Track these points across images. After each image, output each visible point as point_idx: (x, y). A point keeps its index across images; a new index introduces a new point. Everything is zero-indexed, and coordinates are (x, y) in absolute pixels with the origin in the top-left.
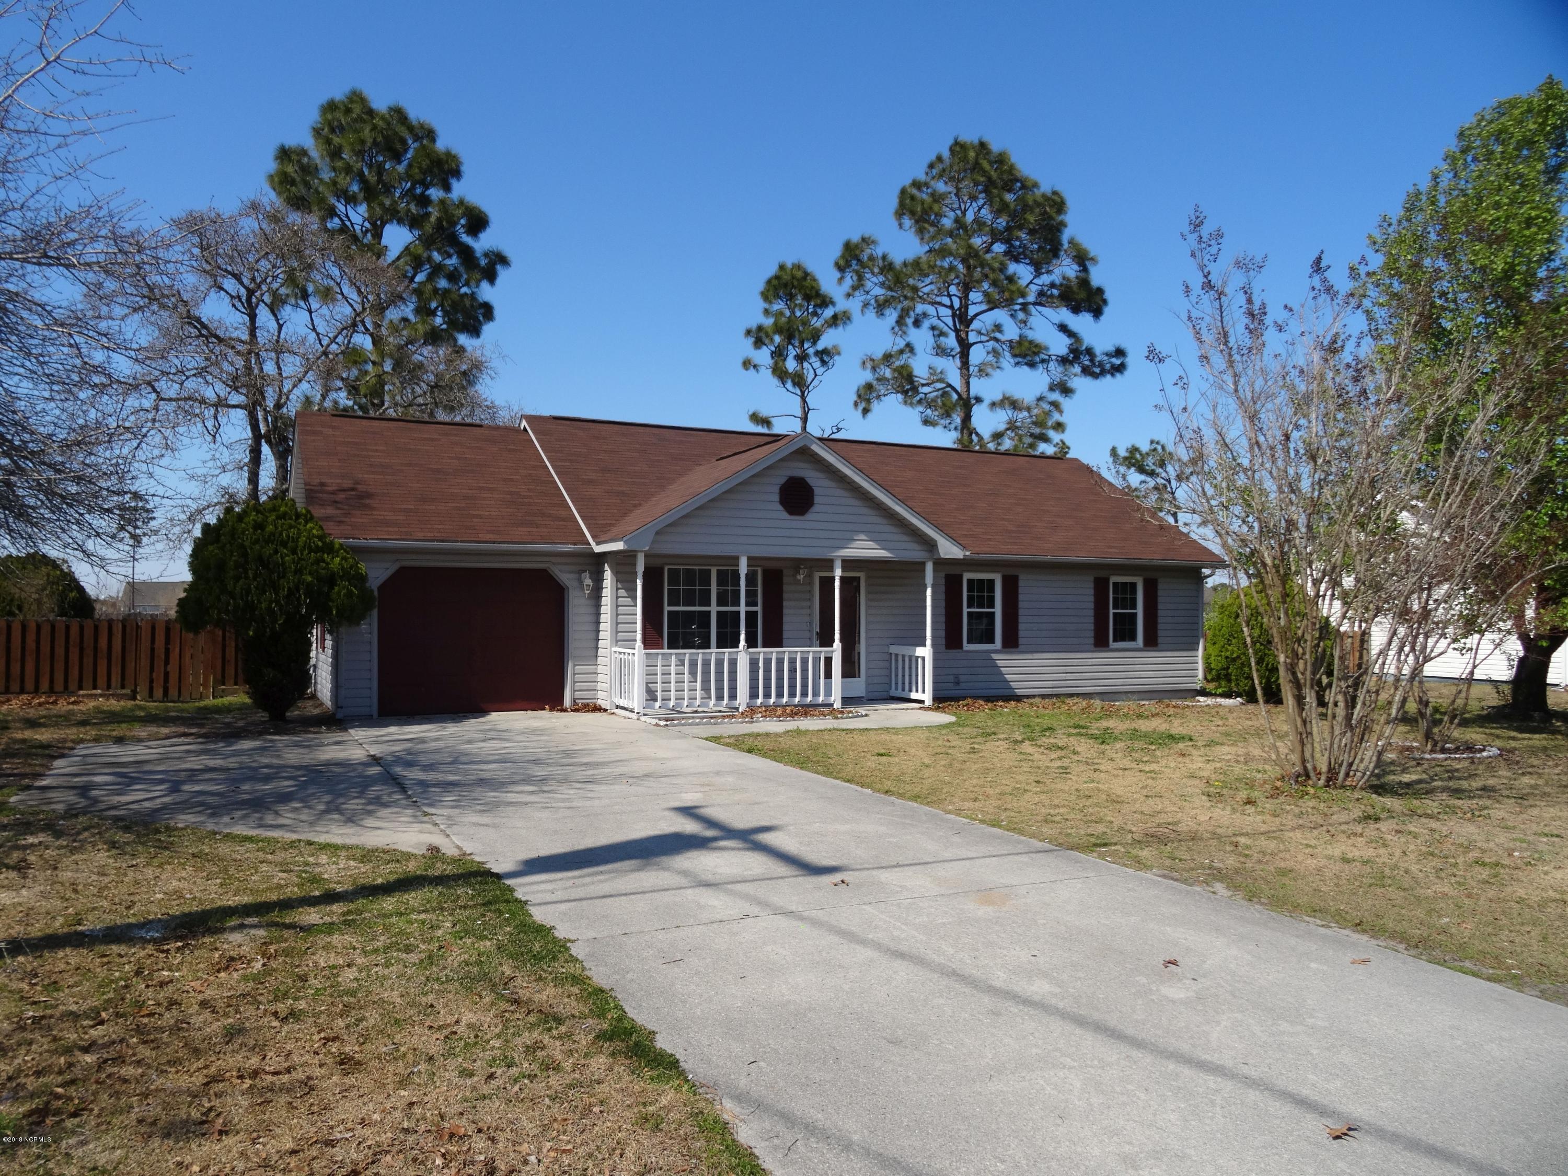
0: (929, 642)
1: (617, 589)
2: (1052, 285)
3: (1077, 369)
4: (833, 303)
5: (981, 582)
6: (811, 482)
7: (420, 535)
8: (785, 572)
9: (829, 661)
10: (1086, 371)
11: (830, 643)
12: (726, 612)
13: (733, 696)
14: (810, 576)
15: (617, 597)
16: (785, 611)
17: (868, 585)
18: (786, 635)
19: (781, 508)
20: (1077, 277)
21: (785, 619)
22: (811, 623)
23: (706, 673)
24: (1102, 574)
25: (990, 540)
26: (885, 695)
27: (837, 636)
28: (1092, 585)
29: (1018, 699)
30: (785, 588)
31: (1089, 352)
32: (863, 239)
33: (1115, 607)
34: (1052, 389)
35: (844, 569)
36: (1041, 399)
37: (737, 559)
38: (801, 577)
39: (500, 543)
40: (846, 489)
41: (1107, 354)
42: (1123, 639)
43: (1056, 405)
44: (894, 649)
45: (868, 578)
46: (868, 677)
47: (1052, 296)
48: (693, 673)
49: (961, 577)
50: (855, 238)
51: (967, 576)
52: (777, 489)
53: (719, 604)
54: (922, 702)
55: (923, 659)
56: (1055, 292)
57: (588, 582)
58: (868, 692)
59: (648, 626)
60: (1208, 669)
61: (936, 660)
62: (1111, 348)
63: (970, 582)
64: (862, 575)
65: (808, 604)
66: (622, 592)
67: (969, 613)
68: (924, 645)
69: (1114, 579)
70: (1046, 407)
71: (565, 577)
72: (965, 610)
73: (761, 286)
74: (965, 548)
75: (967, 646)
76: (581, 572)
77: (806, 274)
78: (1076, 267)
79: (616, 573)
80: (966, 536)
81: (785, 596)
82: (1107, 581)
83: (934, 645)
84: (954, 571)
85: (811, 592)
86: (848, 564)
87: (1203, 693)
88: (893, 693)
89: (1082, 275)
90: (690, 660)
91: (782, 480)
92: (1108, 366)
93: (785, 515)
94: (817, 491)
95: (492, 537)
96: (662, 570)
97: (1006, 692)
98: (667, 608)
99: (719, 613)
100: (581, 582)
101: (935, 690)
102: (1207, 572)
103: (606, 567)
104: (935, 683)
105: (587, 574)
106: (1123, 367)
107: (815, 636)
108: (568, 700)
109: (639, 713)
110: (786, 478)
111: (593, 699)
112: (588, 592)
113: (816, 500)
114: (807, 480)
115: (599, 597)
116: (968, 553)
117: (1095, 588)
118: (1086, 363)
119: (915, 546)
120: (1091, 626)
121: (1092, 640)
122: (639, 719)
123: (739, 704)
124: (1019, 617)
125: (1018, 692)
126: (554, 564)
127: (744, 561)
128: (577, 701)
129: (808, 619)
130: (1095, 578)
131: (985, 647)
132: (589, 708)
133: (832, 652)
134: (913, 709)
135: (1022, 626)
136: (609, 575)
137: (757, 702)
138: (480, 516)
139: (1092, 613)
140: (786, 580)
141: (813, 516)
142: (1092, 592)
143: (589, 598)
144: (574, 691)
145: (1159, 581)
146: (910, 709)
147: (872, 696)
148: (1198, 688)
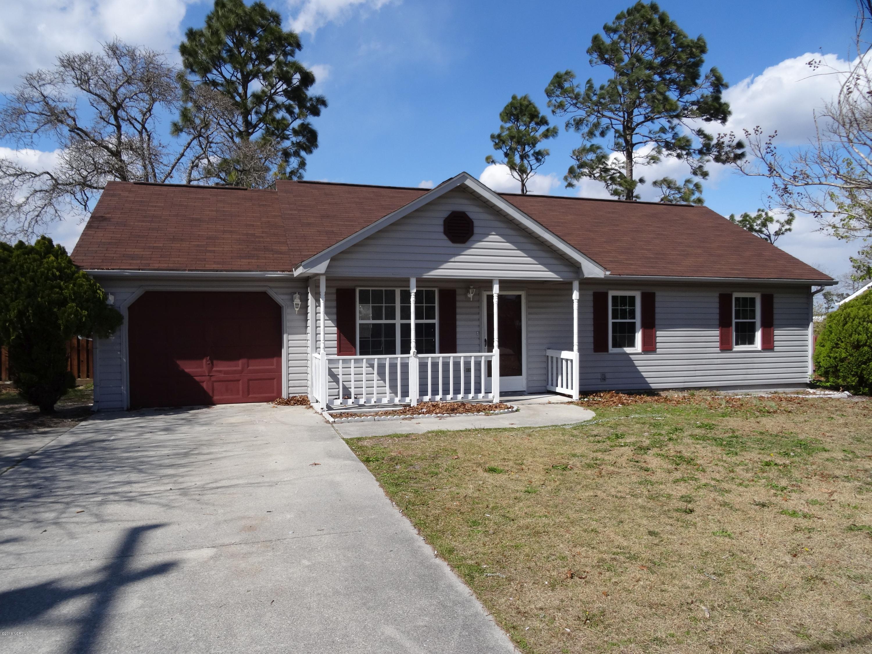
0: (576, 347)
1: (316, 307)
2: (693, 103)
3: (711, 157)
4: (547, 123)
5: (624, 298)
6: (471, 216)
7: (156, 266)
8: (458, 291)
9: (489, 364)
10: (717, 159)
11: (490, 349)
12: (403, 324)
13: (405, 393)
14: (477, 295)
15: (316, 313)
16: (458, 323)
17: (528, 301)
18: (458, 342)
19: (445, 237)
20: (712, 97)
21: (458, 329)
22: (480, 332)
24: (726, 291)
25: (631, 264)
26: (543, 389)
27: (496, 343)
28: (717, 300)
29: (652, 392)
30: (458, 304)
31: (718, 146)
33: (736, 318)
34: (695, 173)
35: (501, 289)
36: (688, 181)
37: (408, 281)
38: (471, 295)
39: (221, 271)
41: (731, 147)
42: (744, 343)
43: (697, 186)
44: (550, 353)
45: (528, 295)
46: (528, 375)
47: (692, 110)
49: (606, 294)
51: (612, 293)
52: (441, 222)
53: (402, 318)
54: (570, 396)
55: (572, 361)
56: (695, 107)
57: (297, 301)
58: (528, 387)
59: (342, 335)
60: (818, 366)
61: (581, 361)
62: (735, 142)
63: (614, 298)
64: (523, 294)
65: (477, 317)
66: (319, 309)
67: (613, 323)
68: (571, 349)
69: (735, 295)
70: (691, 186)
71: (280, 298)
72: (611, 321)
74: (606, 269)
75: (612, 350)
76: (292, 294)
77: (530, 103)
78: (711, 89)
79: (314, 295)
80: (611, 262)
81: (458, 310)
82: (730, 296)
83: (579, 350)
84: (601, 289)
85: (480, 307)
86: (504, 284)
87: (812, 385)
88: (549, 388)
89: (715, 94)
91: (446, 215)
92: (732, 155)
93: (449, 244)
94: (476, 223)
95: (215, 267)
96: (354, 291)
100: (292, 301)
101: (581, 385)
103: (309, 290)
104: (581, 379)
105: (297, 296)
106: (742, 155)
107: (483, 343)
108: (284, 395)
109: (322, 409)
110: (449, 213)
111: (303, 395)
112: (297, 309)
113: (476, 230)
114: (468, 214)
115: (307, 313)
116: (608, 273)
117: (720, 303)
118: (716, 153)
119: (562, 268)
120: (717, 333)
121: (718, 344)
122: (321, 414)
123: (411, 400)
124: (656, 326)
125: (653, 386)
126: (270, 287)
127: (413, 282)
128: (291, 395)
129: (477, 329)
130: (720, 294)
131: (628, 350)
132: (298, 401)
133: (492, 356)
134: (562, 403)
135: (658, 333)
136: (310, 296)
137: (426, 399)
138: (214, 252)
139: (717, 322)
140: (458, 298)
141: (473, 244)
142: (717, 305)
143: (299, 313)
144: (289, 387)
145: (775, 295)
146: (557, 403)
147: (532, 390)
148: (808, 382)
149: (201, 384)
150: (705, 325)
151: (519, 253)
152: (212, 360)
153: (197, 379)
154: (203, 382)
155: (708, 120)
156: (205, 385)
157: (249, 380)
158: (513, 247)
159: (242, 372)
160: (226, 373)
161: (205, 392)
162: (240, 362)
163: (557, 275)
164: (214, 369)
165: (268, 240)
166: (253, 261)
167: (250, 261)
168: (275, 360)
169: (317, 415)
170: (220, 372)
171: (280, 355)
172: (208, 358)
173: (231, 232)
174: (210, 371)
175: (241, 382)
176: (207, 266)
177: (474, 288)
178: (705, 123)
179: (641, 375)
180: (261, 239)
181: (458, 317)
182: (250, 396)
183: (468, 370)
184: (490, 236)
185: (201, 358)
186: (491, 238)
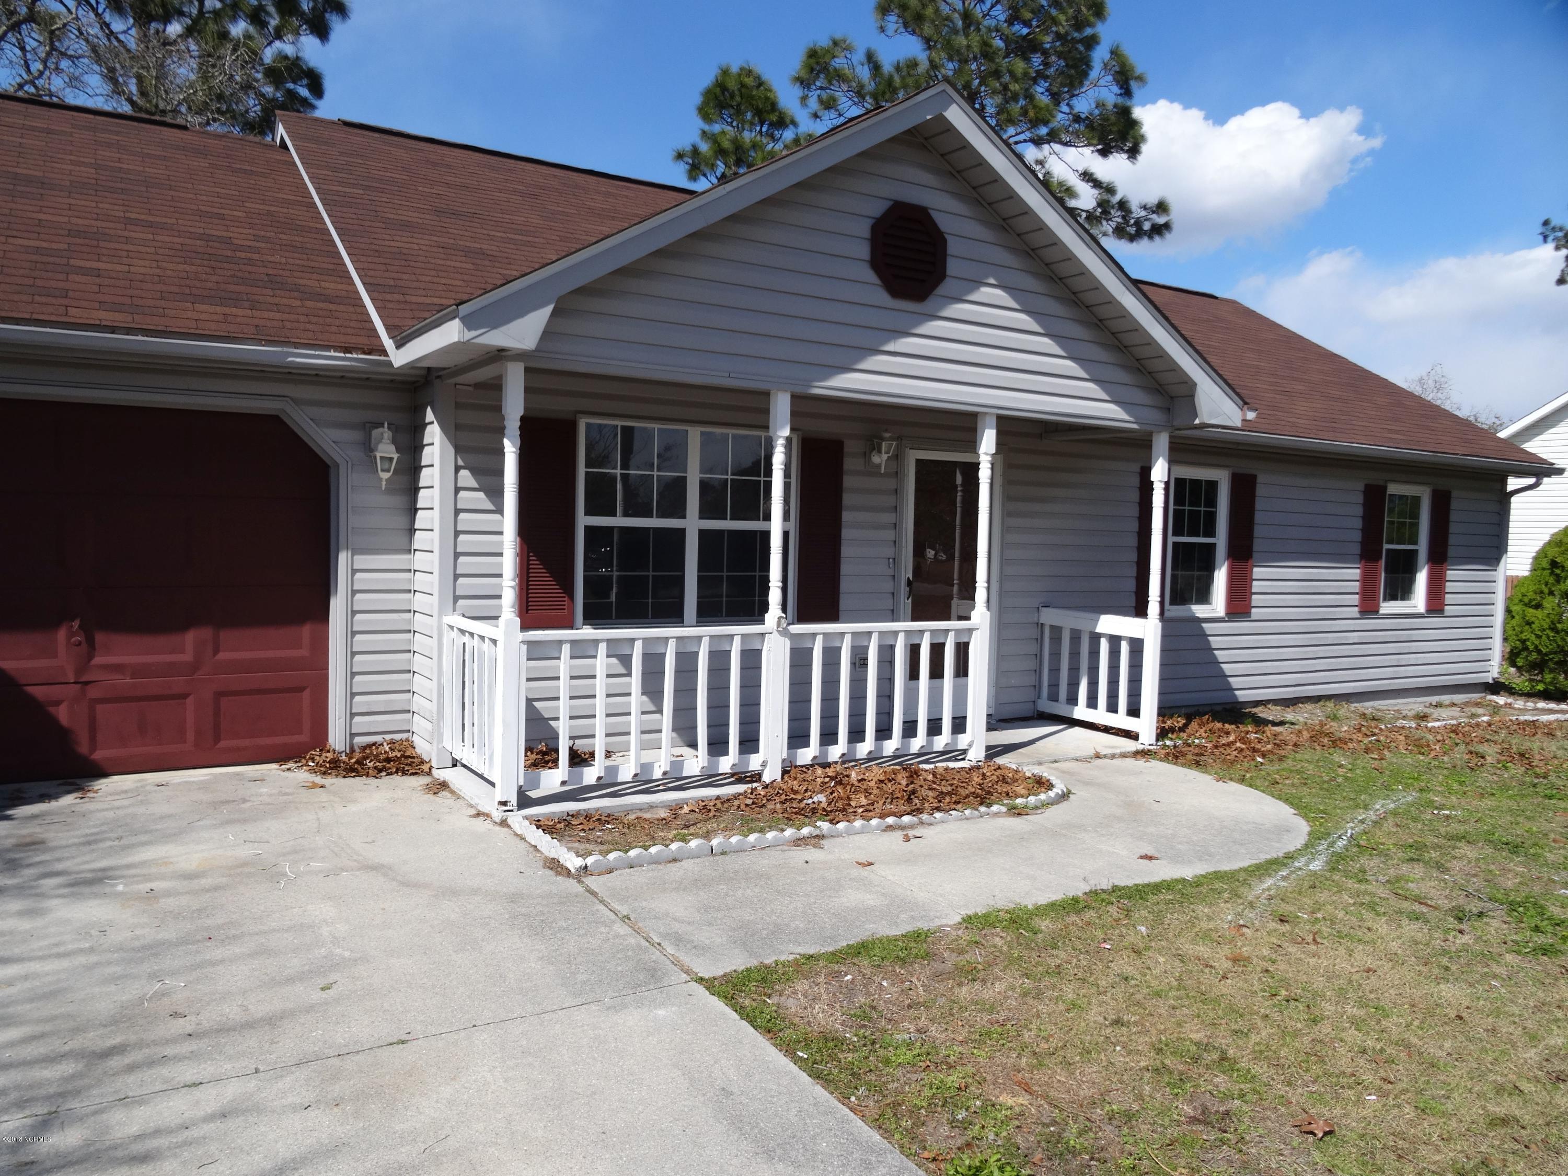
0: (1154, 609)
1: (457, 469)
3: (1109, 228)
4: (794, 123)
5: (1196, 483)
6: (944, 223)
8: (850, 447)
9: (962, 650)
10: (1120, 231)
12: (720, 533)
13: (750, 743)
14: (897, 458)
15: (457, 490)
16: (847, 534)
17: (1007, 482)
18: (845, 585)
19: (871, 276)
20: (1115, 106)
21: (845, 551)
22: (896, 560)
23: (685, 690)
24: (1375, 478)
27: (982, 594)
28: (1360, 498)
29: (1238, 711)
30: (849, 481)
31: (1123, 205)
32: (835, 43)
33: (1388, 541)
38: (880, 459)
39: (129, 331)
40: (1013, 250)
41: (1145, 207)
42: (1395, 597)
44: (1050, 617)
45: (1007, 466)
46: (1000, 673)
48: (652, 689)
50: (824, 42)
51: (1175, 472)
52: (863, 229)
53: (703, 515)
55: (1134, 642)
57: (386, 449)
58: (998, 704)
59: (534, 561)
62: (1153, 200)
63: (1179, 484)
65: (889, 518)
66: (466, 477)
67: (1174, 545)
69: (1391, 489)
71: (327, 439)
72: (1170, 540)
73: (697, 99)
74: (1244, 403)
75: (1169, 610)
76: (369, 427)
78: (1116, 89)
79: (453, 431)
81: (847, 499)
82: (1383, 491)
85: (897, 492)
87: (1498, 689)
88: (1046, 706)
89: (1120, 100)
90: (646, 657)
91: (877, 209)
92: (1147, 226)
93: (882, 297)
94: (953, 247)
95: (106, 317)
96: (570, 427)
97: (1220, 697)
98: (583, 521)
99: (703, 534)
100: (368, 448)
102: (1513, 483)
103: (430, 415)
105: (387, 434)
106: (1167, 226)
107: (903, 589)
108: (337, 738)
109: (504, 803)
110: (887, 204)
111: (397, 737)
112: (385, 476)
113: (952, 267)
114: (934, 214)
115: (414, 490)
116: (1251, 415)
117: (1364, 505)
118: (1119, 220)
119: (1140, 396)
120: (1355, 573)
121: (1355, 599)
122: (504, 823)
123: (764, 764)
124: (1254, 555)
125: (1242, 696)
126: (297, 402)
127: (781, 406)
128: (359, 740)
129: (889, 552)
130: (1367, 486)
131: (1199, 610)
132: (388, 760)
133: (970, 631)
134: (1124, 755)
135: (1258, 572)
136: (434, 434)
137: (806, 755)
138: (98, 273)
139: (1357, 549)
140: (849, 464)
141: (943, 306)
142: (1359, 511)
143: (391, 489)
144: (353, 715)
145: (1455, 494)
146: (1113, 756)
147: (1007, 712)
148: (1491, 681)
149: (52, 709)
150: (1336, 556)
151: (1046, 344)
152: (88, 633)
153: (38, 692)
154: (58, 703)
155: (1104, 153)
156: (63, 714)
157: (219, 695)
158: (1036, 328)
159: (194, 667)
160: (138, 671)
161: (64, 735)
162: (190, 638)
163: (1128, 412)
164: (98, 660)
165: (277, 258)
166: (240, 312)
167: (227, 310)
168: (306, 631)
169: (488, 824)
170: (118, 668)
171: (322, 614)
172: (76, 624)
173: (151, 225)
174: (84, 664)
175: (190, 700)
176: (72, 311)
177: (891, 439)
178: (1098, 159)
179: (1222, 670)
180: (256, 257)
181: (847, 516)
182: (223, 744)
183: (859, 662)
184: (985, 290)
185: (54, 625)
186: (988, 293)
